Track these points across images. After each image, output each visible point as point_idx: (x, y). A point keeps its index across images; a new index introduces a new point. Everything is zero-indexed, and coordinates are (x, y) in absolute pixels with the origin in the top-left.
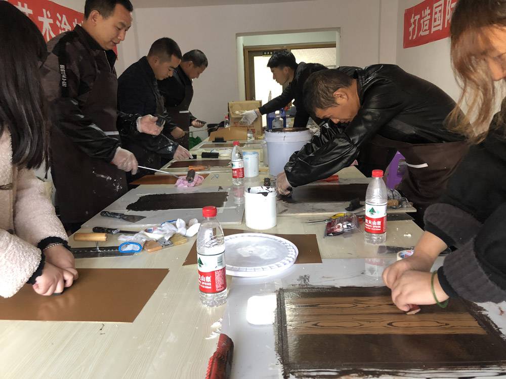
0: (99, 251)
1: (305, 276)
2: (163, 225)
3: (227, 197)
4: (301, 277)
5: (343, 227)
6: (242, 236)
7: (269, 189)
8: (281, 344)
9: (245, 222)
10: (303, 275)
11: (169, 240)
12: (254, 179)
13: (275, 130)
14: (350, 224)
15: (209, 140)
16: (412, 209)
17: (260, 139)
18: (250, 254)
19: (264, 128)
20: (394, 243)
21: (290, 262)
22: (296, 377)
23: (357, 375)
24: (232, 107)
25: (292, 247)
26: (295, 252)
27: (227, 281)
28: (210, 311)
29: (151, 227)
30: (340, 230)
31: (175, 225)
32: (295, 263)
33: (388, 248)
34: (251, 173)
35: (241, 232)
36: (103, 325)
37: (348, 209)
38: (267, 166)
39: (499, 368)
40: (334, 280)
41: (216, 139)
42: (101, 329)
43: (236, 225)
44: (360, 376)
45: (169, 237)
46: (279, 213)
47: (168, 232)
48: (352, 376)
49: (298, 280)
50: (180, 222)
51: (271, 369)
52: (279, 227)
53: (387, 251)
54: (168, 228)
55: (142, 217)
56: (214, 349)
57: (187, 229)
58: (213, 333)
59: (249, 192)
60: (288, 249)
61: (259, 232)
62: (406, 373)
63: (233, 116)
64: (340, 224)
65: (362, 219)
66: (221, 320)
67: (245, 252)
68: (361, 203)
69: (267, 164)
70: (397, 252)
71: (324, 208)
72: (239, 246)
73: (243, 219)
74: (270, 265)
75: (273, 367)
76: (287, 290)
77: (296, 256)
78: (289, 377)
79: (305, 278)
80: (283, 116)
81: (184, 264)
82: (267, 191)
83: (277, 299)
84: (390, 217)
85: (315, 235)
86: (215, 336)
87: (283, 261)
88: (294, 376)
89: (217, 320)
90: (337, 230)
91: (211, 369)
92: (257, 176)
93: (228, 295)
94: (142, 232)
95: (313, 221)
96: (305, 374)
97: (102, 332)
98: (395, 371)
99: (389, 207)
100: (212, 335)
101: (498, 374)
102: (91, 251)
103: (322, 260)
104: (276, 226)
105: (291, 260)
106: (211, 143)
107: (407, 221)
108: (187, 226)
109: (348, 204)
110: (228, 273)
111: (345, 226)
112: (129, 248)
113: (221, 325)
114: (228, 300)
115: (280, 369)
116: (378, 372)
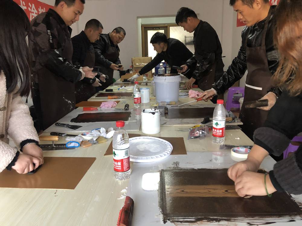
0: (54, 146)
1: (177, 162)
2: (93, 131)
3: (131, 115)
4: (174, 163)
5: (199, 133)
6: (140, 138)
7: (156, 111)
8: (162, 202)
9: (141, 130)
10: (176, 162)
11: (96, 140)
12: (147, 104)
13: (159, 75)
14: (203, 132)
15: (120, 81)
16: (241, 123)
17: (151, 80)
18: (144, 149)
19: (153, 74)
20: (229, 143)
21: (168, 154)
22: (171, 222)
23: (207, 221)
24: (134, 61)
25: (169, 145)
26: (171, 148)
27: (131, 165)
28: (120, 182)
29: (86, 132)
30: (198, 135)
31: (99, 131)
32: (170, 155)
33: (226, 146)
34: (145, 100)
35: (139, 135)
36: (57, 191)
37: (202, 123)
38: (155, 96)
39: (290, 217)
40: (194, 165)
41: (124, 80)
42: (55, 193)
43: (136, 131)
44: (208, 221)
45: (96, 139)
46: (162, 125)
47: (95, 135)
48: (204, 222)
49: (173, 165)
50: (103, 130)
51: (156, 217)
52: (161, 133)
53: (225, 148)
54: (95, 133)
55: (80, 127)
56: (122, 205)
57: (107, 134)
58: (122, 195)
59: (144, 112)
60: (167, 146)
61: (150, 136)
62: (235, 220)
63: (134, 66)
64: (198, 132)
65: (211, 128)
66: (127, 188)
67: (141, 148)
68: (210, 119)
69: (155, 95)
70: (231, 148)
71: (188, 122)
72: (138, 144)
73: (140, 128)
74: (156, 156)
75: (157, 216)
76: (166, 171)
77: (172, 150)
78: (167, 222)
79: (177, 163)
80: (165, 66)
81: (105, 155)
82: (155, 112)
83: (160, 176)
84: (228, 128)
85: (183, 138)
86: (123, 198)
87: (164, 153)
88: (169, 222)
89: (124, 188)
90: (196, 135)
91: (121, 217)
92: (149, 103)
93: (131, 173)
94: (80, 135)
95: (182, 130)
96: (176, 220)
97: (56, 195)
98: (229, 218)
99: (227, 122)
100: (121, 197)
101: (289, 221)
102: (49, 147)
103: (187, 153)
104: (160, 132)
105: (169, 152)
106: (121, 82)
107: (237, 130)
108: (107, 132)
109: (202, 119)
110: (131, 160)
111: (201, 133)
112: (72, 145)
113: (127, 191)
114: (131, 176)
115: (161, 217)
116: (219, 219)
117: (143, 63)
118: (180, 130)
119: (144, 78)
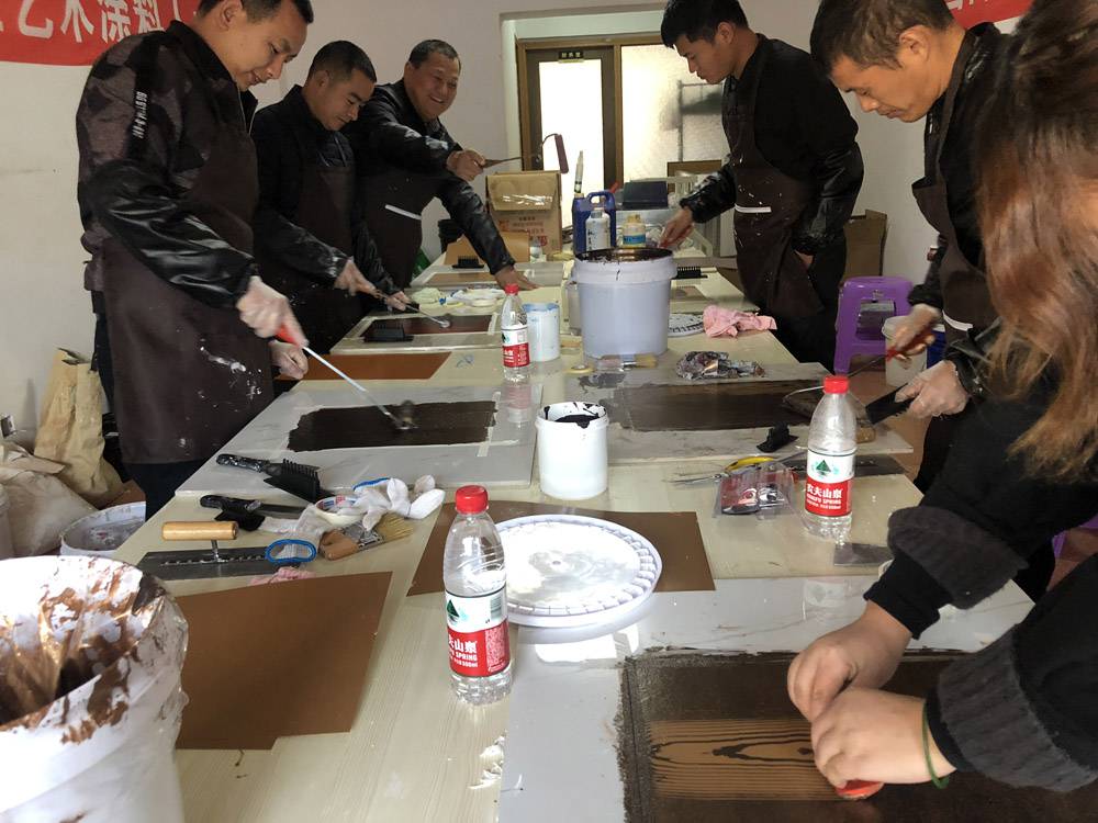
0: (220, 560)
2: (358, 490)
3: (495, 414)
5: (757, 497)
7: (590, 409)
11: (375, 529)
17: (557, 259)
20: (869, 536)
24: (494, 187)
25: (646, 552)
30: (751, 502)
31: (383, 490)
32: (655, 591)
33: (856, 547)
34: (543, 352)
36: (242, 752)
37: (763, 448)
40: (744, 635)
41: (460, 261)
42: (237, 764)
43: (517, 487)
45: (374, 523)
47: (370, 509)
50: (396, 487)
52: (613, 493)
53: (855, 558)
54: (369, 499)
57: (412, 501)
58: (486, 773)
59: (547, 418)
60: (639, 555)
63: (496, 207)
64: (753, 490)
66: (502, 738)
69: (578, 327)
73: (534, 471)
77: (658, 574)
81: (410, 593)
82: (588, 414)
83: (622, 686)
85: (693, 515)
87: (631, 587)
89: (491, 741)
90: (743, 501)
92: (558, 358)
97: (240, 771)
100: (484, 778)
102: (201, 560)
103: (715, 581)
104: (607, 489)
105: (647, 584)
106: (449, 271)
107: (893, 477)
108: (413, 492)
112: (288, 553)
113: (502, 754)
117: (526, 196)
118: (683, 478)
119: (533, 250)
